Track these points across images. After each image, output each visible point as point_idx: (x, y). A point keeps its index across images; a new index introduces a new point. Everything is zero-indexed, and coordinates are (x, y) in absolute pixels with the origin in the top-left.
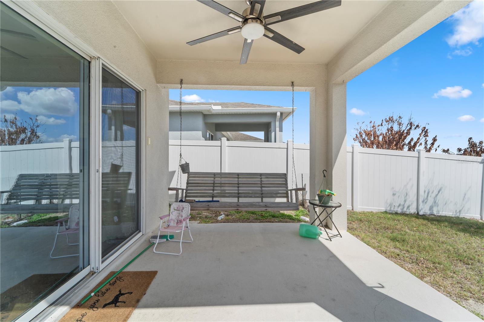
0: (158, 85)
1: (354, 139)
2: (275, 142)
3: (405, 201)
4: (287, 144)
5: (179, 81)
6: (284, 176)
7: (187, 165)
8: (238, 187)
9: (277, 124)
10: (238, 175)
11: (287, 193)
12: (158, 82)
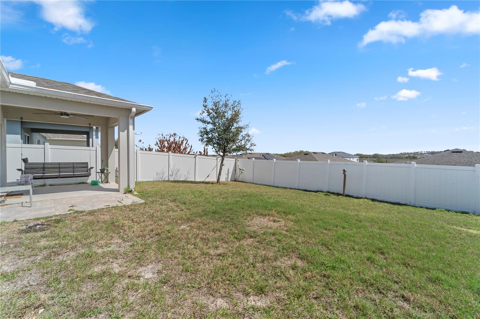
0: (4, 119)
1: (155, 144)
2: (93, 146)
3: (163, 176)
4: (96, 148)
5: (20, 118)
6: (87, 163)
7: (27, 159)
8: (59, 169)
9: (94, 133)
10: (59, 164)
11: (88, 171)
12: (4, 118)
